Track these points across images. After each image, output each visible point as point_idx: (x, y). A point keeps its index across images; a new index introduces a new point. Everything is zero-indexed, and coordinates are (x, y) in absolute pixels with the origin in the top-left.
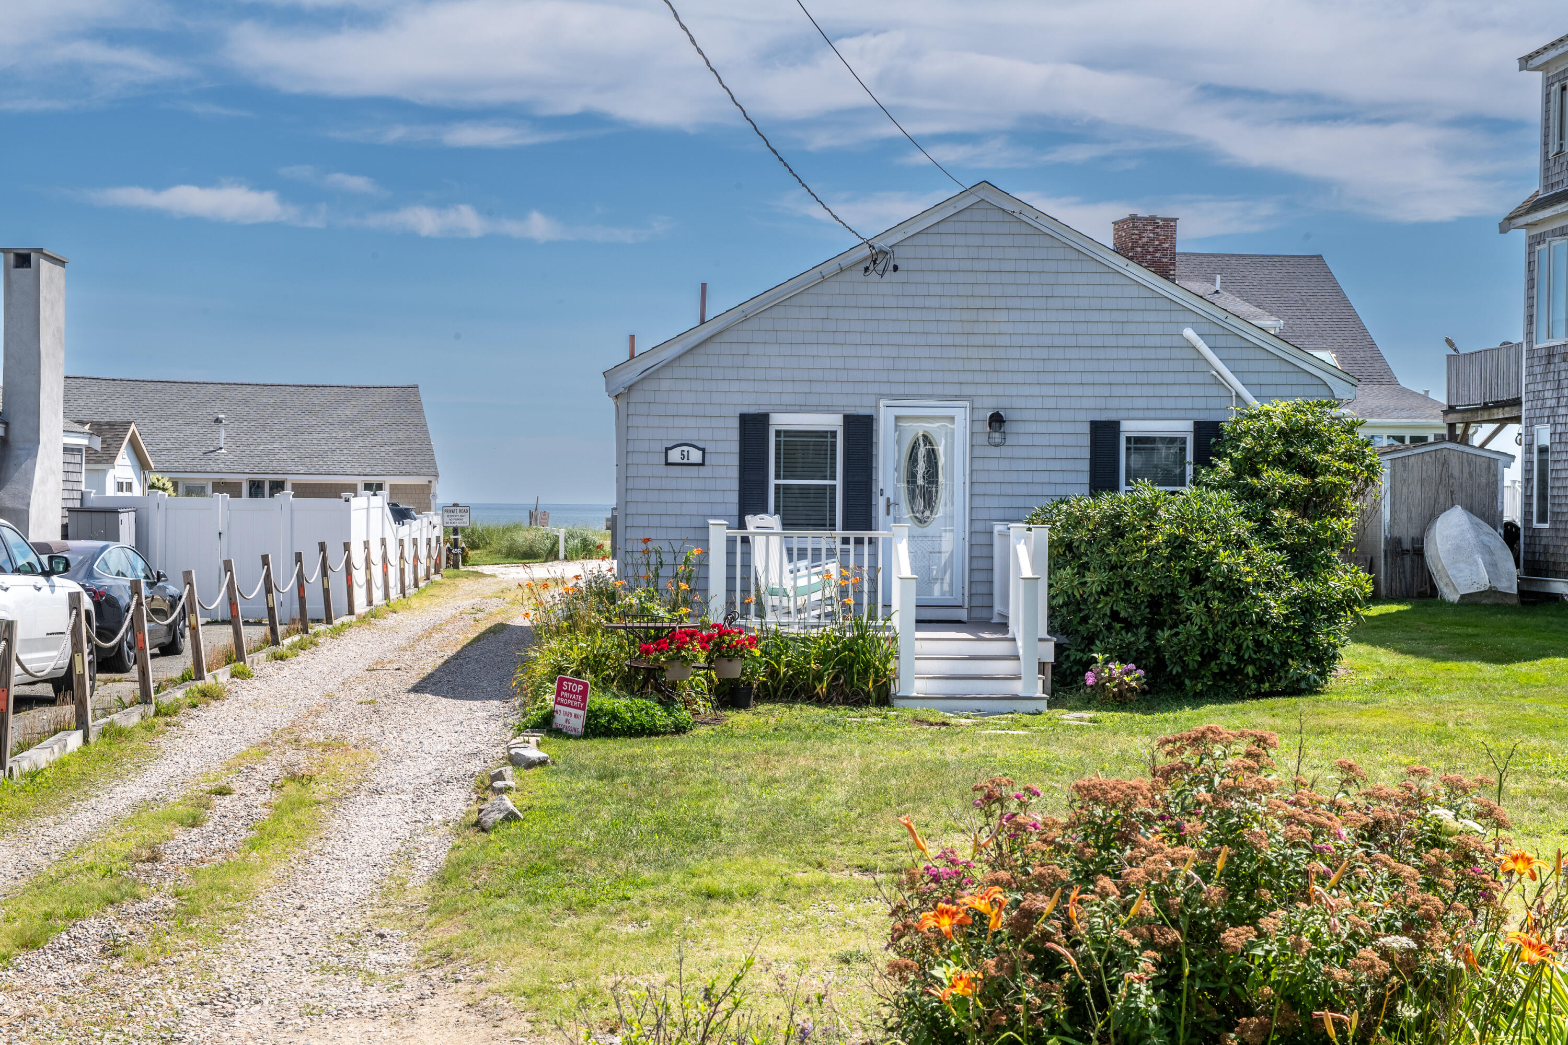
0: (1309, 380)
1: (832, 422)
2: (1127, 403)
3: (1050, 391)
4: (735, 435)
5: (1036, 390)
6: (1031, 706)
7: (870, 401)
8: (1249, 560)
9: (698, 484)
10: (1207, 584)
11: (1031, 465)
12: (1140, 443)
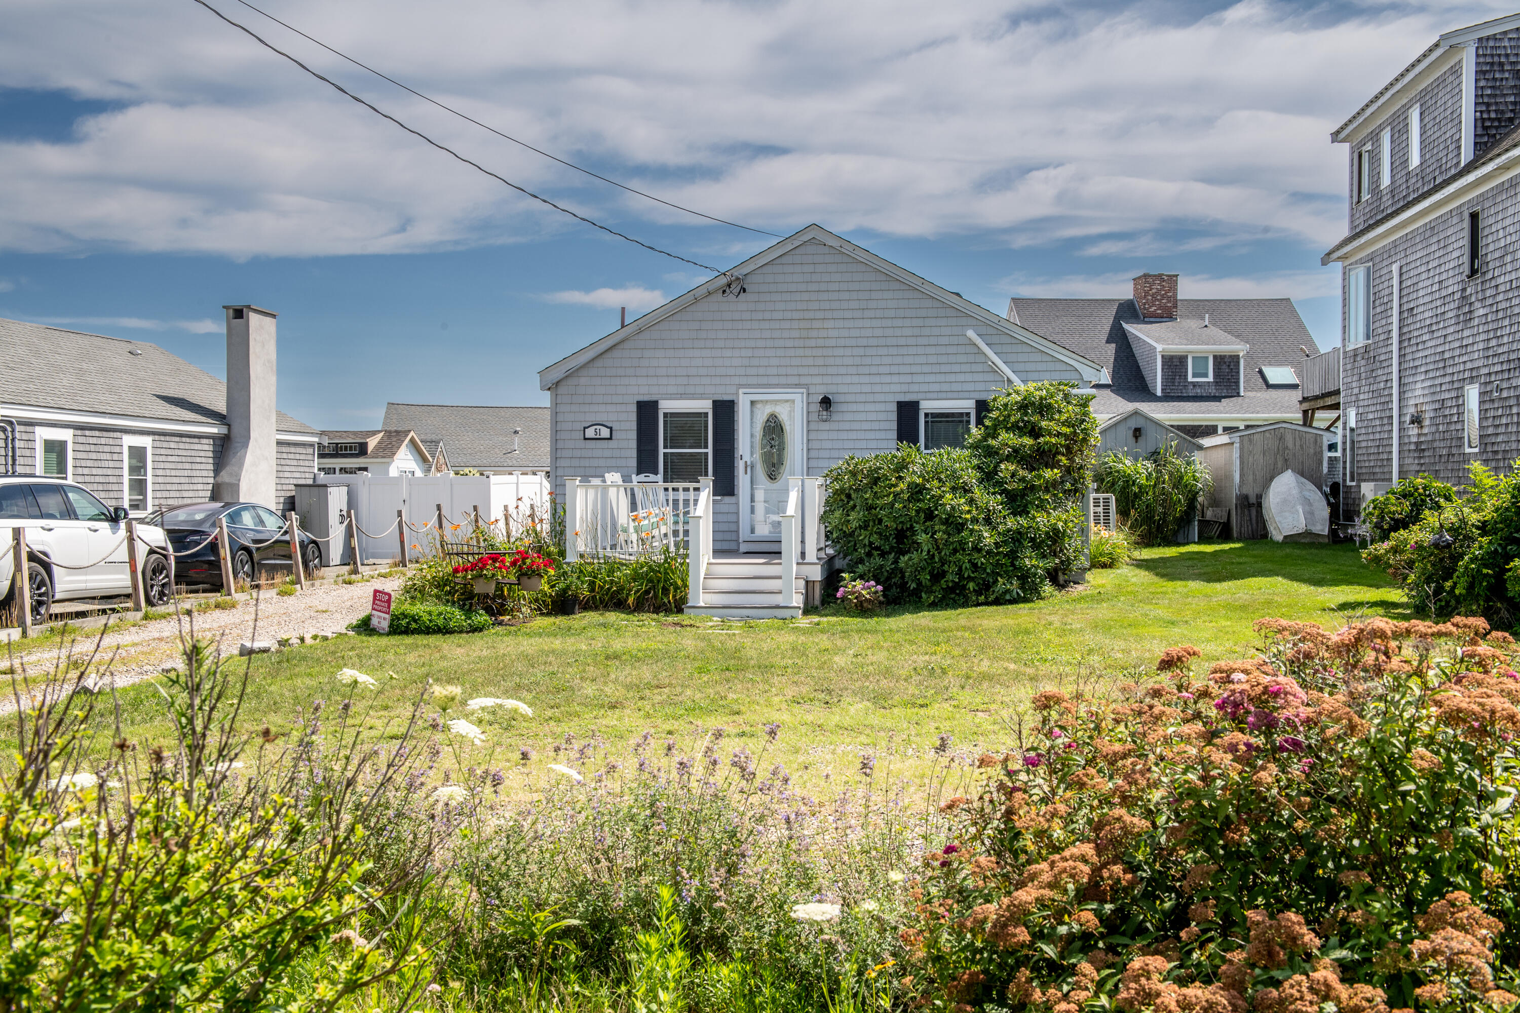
0: (1064, 367)
1: (705, 406)
2: (924, 388)
3: (866, 379)
4: (633, 417)
5: (856, 379)
6: (787, 613)
7: (732, 390)
8: (971, 501)
9: (608, 453)
10: (937, 520)
11: (853, 435)
12: (935, 418)
